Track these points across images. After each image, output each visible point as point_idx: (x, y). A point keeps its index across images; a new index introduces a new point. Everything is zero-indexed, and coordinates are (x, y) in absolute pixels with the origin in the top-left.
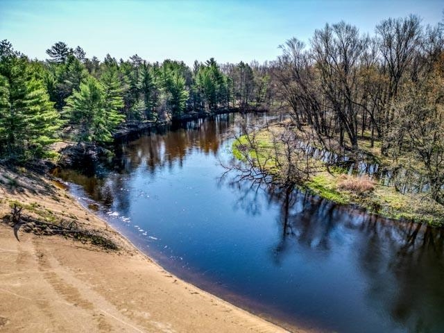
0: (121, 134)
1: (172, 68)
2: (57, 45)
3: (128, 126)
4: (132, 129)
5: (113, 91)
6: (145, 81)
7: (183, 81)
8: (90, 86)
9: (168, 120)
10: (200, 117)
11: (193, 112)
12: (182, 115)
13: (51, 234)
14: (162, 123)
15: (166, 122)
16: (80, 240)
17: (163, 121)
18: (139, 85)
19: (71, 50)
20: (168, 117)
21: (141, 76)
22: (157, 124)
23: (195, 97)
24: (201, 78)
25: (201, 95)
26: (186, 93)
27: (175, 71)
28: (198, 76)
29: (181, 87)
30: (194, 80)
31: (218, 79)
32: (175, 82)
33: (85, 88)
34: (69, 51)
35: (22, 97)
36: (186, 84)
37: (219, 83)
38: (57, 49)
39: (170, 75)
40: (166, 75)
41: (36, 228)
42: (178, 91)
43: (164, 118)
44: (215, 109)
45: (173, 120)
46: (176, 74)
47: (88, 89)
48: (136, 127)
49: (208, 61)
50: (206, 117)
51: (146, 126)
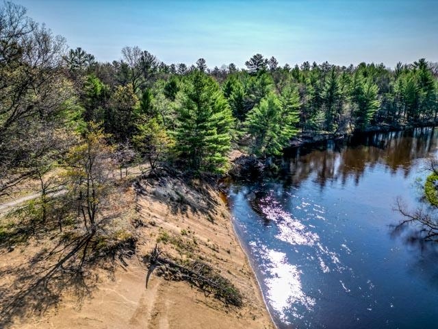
0: (294, 145)
1: (365, 75)
2: (255, 57)
3: (303, 137)
4: (307, 141)
5: (291, 106)
6: (330, 91)
7: (375, 89)
8: (269, 102)
9: (349, 132)
10: (392, 130)
11: (383, 123)
12: (368, 127)
13: (180, 279)
14: (341, 135)
15: (346, 135)
16: (204, 290)
17: (343, 133)
18: (323, 94)
19: (266, 60)
20: (350, 128)
21: (327, 85)
22: (335, 137)
23: (389, 107)
24: (401, 84)
25: (398, 105)
26: (377, 103)
27: (369, 78)
28: (398, 82)
29: (372, 96)
30: (391, 87)
31: (426, 85)
32: (365, 91)
33: (264, 104)
34: (264, 62)
35: (204, 121)
36: (380, 93)
37: (425, 91)
38: (254, 61)
39: (362, 82)
40: (355, 83)
41: (167, 272)
42: (368, 101)
43: (345, 129)
44: (415, 121)
45: (356, 132)
46: (368, 82)
47: (267, 105)
48: (311, 138)
49: (415, 63)
50: (400, 130)
51: (322, 138)
